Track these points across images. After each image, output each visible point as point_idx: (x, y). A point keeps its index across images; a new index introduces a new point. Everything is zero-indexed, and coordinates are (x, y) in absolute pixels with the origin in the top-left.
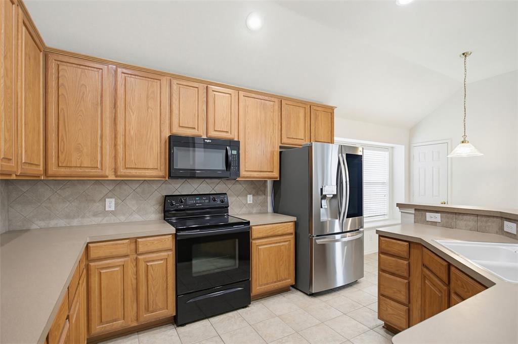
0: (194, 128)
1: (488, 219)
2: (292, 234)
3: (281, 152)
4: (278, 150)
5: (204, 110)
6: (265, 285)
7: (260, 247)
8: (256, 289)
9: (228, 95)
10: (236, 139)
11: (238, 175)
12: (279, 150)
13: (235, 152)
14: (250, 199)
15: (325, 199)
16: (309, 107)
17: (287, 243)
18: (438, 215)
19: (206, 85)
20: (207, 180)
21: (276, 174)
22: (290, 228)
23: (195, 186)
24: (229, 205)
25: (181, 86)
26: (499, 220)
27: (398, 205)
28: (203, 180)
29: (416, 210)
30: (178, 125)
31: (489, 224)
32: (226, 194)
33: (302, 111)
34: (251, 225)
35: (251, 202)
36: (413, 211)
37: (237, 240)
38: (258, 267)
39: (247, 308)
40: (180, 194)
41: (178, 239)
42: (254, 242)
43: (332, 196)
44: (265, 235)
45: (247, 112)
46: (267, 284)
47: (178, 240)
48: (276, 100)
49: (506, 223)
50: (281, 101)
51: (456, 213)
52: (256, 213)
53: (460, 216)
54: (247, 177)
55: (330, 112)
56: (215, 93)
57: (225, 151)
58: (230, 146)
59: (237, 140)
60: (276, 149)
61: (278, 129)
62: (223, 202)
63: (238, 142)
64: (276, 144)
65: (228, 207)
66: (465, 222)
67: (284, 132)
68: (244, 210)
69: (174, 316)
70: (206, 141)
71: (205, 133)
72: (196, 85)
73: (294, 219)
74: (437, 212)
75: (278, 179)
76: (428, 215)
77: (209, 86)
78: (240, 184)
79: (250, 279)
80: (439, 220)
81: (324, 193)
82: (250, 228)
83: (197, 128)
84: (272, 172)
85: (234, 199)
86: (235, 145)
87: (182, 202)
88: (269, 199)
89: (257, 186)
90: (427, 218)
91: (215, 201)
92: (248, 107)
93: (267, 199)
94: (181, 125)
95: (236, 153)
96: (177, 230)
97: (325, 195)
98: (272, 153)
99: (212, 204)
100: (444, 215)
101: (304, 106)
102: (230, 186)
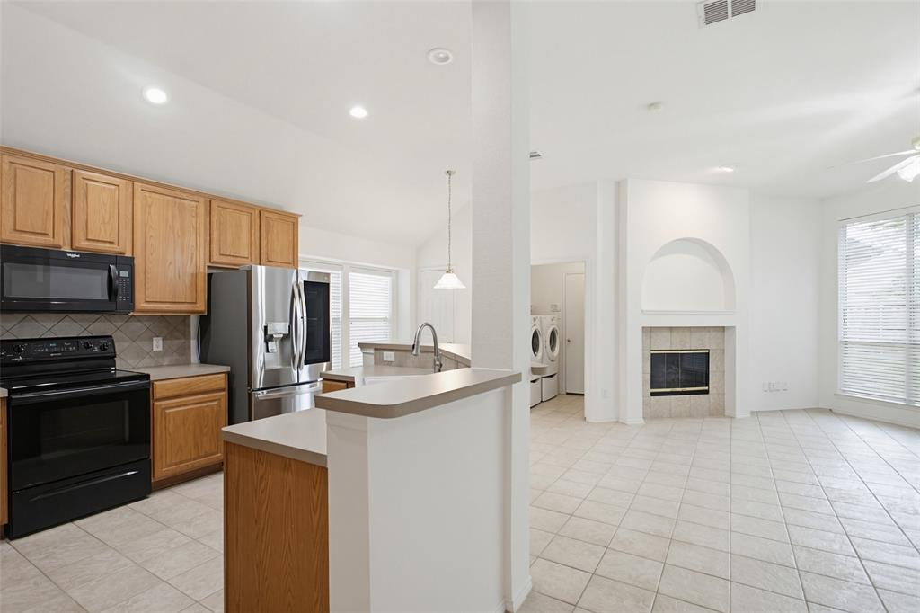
0: (47, 234)
2: (223, 390)
3: (210, 276)
4: (204, 271)
5: (65, 207)
6: (176, 464)
7: (167, 411)
8: (161, 470)
9: (113, 187)
10: (128, 254)
11: (132, 308)
12: (207, 272)
13: (124, 274)
14: (157, 344)
15: (272, 341)
16: (257, 212)
17: (215, 403)
18: (393, 354)
19: (71, 169)
20: (73, 316)
21: (201, 306)
22: (221, 381)
23: (49, 325)
24: (117, 353)
25: (17, 166)
27: (360, 345)
28: (65, 315)
29: (376, 349)
30: (12, 227)
32: (111, 337)
33: (245, 219)
34: (151, 379)
35: (160, 349)
36: (372, 351)
37: (126, 403)
38: (164, 439)
39: (145, 500)
40: (15, 338)
41: (13, 404)
42: (157, 403)
43: (282, 336)
44: (176, 393)
45: (150, 213)
46: (181, 463)
47: (13, 407)
48: (201, 200)
50: (210, 202)
52: (168, 365)
54: (148, 311)
55: (292, 221)
56: (87, 182)
57: (106, 272)
58: (115, 264)
59: (130, 256)
60: (202, 270)
61: (205, 241)
62: (105, 349)
63: (132, 259)
64: (202, 263)
65: (115, 356)
67: (214, 246)
68: (147, 361)
69: (5, 525)
70: (69, 255)
71: (68, 241)
72: (51, 167)
73: (226, 369)
74: (392, 350)
75: (206, 314)
76: (385, 354)
77: (76, 170)
78: (139, 321)
79: (151, 457)
80: (393, 359)
81: (269, 333)
82: (151, 384)
83: (51, 234)
84: (195, 303)
85: (126, 345)
86: (128, 263)
87: (20, 351)
88: (193, 343)
89: (171, 325)
90: (384, 358)
91: (88, 347)
92: (150, 206)
93: (190, 342)
94: (18, 228)
95: (127, 275)
96: (11, 392)
97: (272, 336)
98: (195, 276)
99: (84, 353)
100: (397, 353)
101: (250, 211)
102: (119, 324)
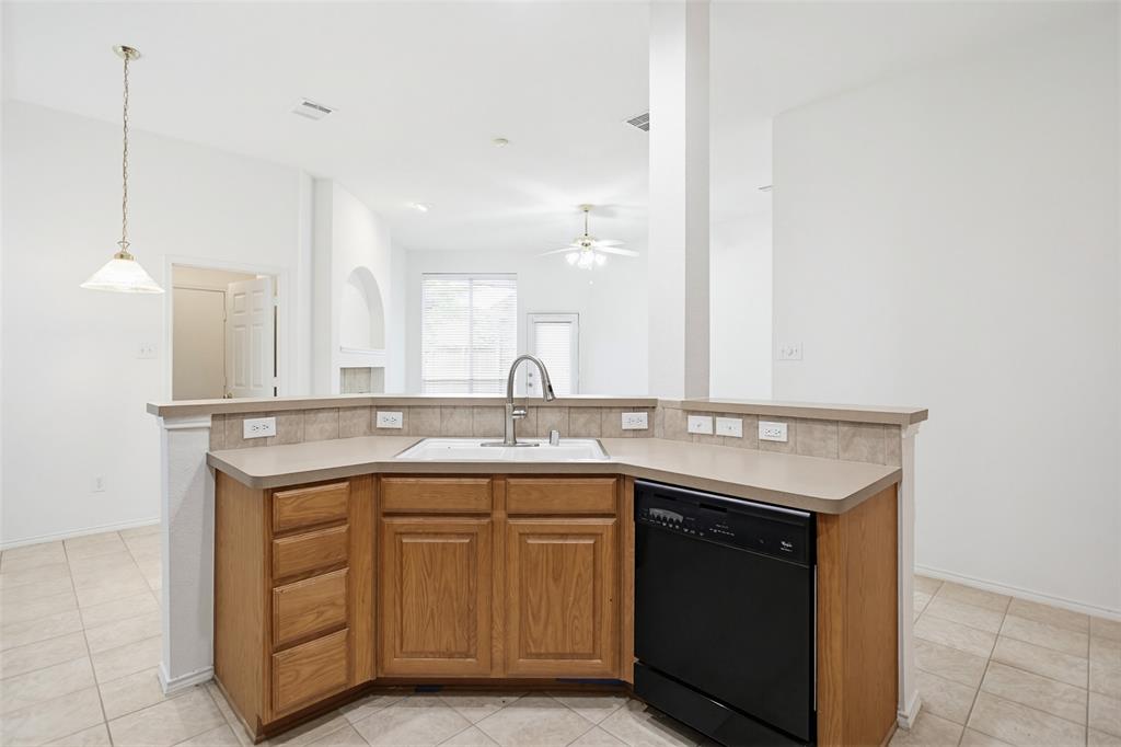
1: (354, 412)
18: (271, 421)
26: (367, 411)
27: (162, 412)
29: (214, 417)
31: (355, 421)
36: (207, 422)
49: (381, 415)
51: (304, 411)
53: (312, 415)
66: (321, 425)
74: (267, 414)
76: (248, 423)
80: (272, 431)
90: (245, 432)
100: (283, 418)
